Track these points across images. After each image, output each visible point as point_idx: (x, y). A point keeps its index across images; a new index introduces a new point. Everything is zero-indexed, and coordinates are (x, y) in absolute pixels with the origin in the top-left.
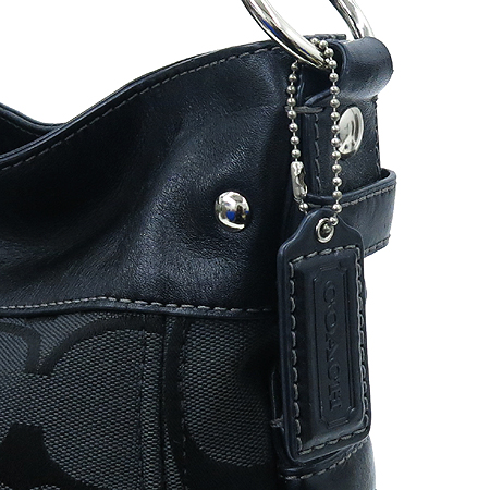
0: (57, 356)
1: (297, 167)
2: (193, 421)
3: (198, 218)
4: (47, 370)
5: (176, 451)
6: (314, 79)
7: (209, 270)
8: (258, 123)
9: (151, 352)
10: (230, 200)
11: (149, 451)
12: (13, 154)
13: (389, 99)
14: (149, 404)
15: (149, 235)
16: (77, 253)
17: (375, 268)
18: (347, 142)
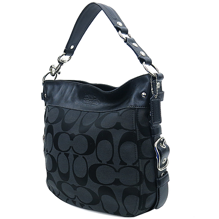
0: (122, 114)
1: (152, 89)
2: (139, 121)
3: (139, 96)
4: (121, 115)
5: (137, 124)
6: (154, 78)
7: (141, 103)
8: (147, 84)
9: (134, 113)
10: (143, 94)
11: (134, 125)
12: (108, 92)
13: (163, 81)
14: (134, 119)
15: (133, 99)
16: (122, 103)
17: (163, 104)
18: (158, 87)
